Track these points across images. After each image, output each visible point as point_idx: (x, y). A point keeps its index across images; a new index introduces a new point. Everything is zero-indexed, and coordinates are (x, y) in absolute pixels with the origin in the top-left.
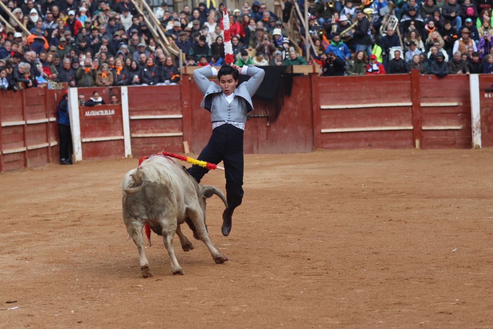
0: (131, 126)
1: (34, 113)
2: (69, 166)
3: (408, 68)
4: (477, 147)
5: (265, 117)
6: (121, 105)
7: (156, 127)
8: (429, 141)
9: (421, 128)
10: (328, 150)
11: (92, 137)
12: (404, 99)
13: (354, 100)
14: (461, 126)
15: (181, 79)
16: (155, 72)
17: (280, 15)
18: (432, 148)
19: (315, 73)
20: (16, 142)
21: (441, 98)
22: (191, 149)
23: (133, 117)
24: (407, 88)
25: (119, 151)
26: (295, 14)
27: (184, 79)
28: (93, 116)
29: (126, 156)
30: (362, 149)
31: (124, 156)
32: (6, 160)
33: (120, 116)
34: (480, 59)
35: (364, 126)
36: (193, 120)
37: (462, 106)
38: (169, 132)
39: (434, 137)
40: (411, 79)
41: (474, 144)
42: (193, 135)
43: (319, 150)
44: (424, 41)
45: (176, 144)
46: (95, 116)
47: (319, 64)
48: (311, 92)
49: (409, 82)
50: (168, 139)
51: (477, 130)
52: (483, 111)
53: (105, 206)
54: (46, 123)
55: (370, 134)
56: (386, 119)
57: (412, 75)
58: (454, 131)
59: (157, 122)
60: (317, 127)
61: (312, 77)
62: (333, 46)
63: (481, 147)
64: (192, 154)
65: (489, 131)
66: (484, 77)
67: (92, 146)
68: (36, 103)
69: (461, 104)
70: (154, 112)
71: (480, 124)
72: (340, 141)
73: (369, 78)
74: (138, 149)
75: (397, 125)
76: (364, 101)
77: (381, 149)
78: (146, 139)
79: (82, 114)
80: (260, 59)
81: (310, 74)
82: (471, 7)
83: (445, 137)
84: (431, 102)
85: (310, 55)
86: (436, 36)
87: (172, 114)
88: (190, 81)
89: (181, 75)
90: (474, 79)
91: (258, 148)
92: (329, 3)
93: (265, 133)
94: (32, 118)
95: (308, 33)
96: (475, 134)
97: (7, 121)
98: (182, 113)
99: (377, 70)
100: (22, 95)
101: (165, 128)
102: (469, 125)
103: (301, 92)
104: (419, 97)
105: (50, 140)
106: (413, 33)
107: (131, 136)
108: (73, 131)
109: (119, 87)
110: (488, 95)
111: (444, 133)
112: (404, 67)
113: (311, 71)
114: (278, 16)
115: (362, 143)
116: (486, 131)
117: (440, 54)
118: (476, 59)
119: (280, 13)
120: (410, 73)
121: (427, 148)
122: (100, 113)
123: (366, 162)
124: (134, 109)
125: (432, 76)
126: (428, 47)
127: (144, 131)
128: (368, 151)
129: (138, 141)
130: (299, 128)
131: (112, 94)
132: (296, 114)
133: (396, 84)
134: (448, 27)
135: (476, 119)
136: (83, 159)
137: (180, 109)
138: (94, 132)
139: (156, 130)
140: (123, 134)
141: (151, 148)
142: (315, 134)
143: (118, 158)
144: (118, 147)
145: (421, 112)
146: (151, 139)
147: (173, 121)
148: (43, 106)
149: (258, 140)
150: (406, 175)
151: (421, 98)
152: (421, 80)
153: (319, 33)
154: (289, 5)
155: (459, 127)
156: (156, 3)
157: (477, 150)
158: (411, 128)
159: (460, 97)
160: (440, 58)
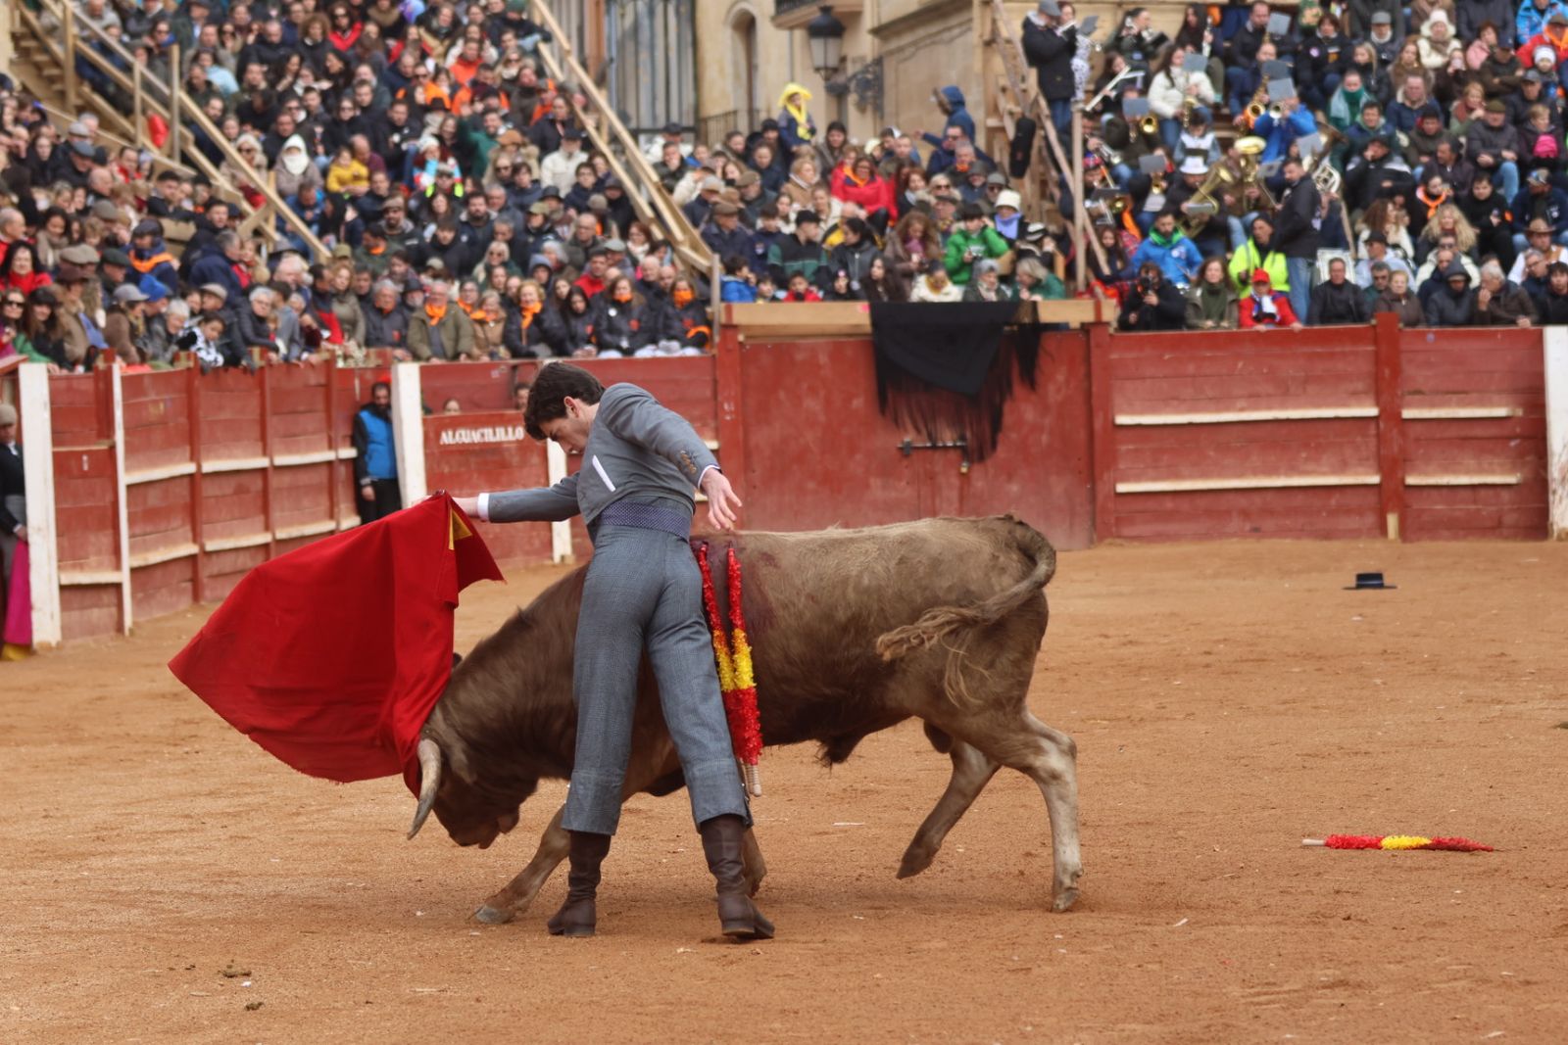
1: (295, 435)
3: (1366, 308)
4: (1564, 536)
5: (955, 447)
8: (1425, 518)
9: (1403, 480)
10: (1136, 544)
12: (1355, 396)
13: (1211, 399)
14: (1519, 475)
15: (717, 339)
16: (639, 321)
17: (1001, 156)
18: (1433, 538)
19: (1099, 323)
20: (242, 518)
21: (1462, 395)
24: (1365, 366)
25: (537, 543)
26: (1045, 153)
27: (724, 338)
28: (464, 444)
29: (557, 558)
30: (1235, 540)
31: (551, 558)
32: (215, 570)
35: (1240, 475)
36: (747, 455)
37: (1521, 419)
39: (1439, 507)
40: (1376, 342)
41: (1555, 528)
42: (749, 499)
43: (1111, 544)
44: (1414, 231)
46: (469, 444)
47: (1112, 296)
48: (1089, 375)
49: (1371, 348)
51: (1563, 488)
54: (329, 464)
55: (1257, 499)
56: (1304, 455)
57: (1379, 330)
58: (1499, 490)
60: (1105, 476)
61: (1092, 335)
62: (1155, 245)
68: (301, 408)
69: (1519, 412)
72: (1171, 516)
73: (1255, 338)
75: (1334, 472)
76: (1241, 403)
77: (1288, 541)
79: (430, 439)
80: (936, 282)
81: (1085, 328)
82: (1550, 133)
83: (1473, 507)
84: (1432, 405)
85: (1086, 271)
86: (1450, 221)
88: (741, 343)
89: (716, 328)
90: (1556, 340)
92: (1142, 123)
93: (954, 495)
94: (289, 451)
95: (1082, 207)
96: (1557, 497)
97: (218, 457)
98: (717, 437)
100: (261, 385)
102: (1542, 471)
103: (1060, 378)
104: (1399, 393)
105: (339, 512)
108: (405, 486)
109: (537, 360)
111: (1467, 494)
112: (1358, 304)
113: (1088, 316)
114: (997, 158)
115: (1235, 524)
117: (1457, 269)
118: (1560, 281)
119: (1001, 150)
120: (1374, 322)
121: (1419, 540)
122: (483, 435)
123: (1244, 579)
125: (1435, 333)
126: (1423, 247)
128: (1251, 545)
130: (1053, 479)
131: (517, 380)
132: (1045, 438)
133: (1332, 355)
134: (1481, 191)
135: (1560, 456)
137: (712, 423)
142: (1100, 498)
143: (533, 564)
144: (534, 534)
145: (1403, 434)
148: (321, 416)
150: (1360, 615)
151: (1403, 395)
152: (1404, 346)
153: (1111, 207)
154: (1027, 128)
155: (1512, 479)
156: (646, 123)
157: (1562, 544)
158: (1375, 479)
159: (1515, 391)
160: (1459, 278)
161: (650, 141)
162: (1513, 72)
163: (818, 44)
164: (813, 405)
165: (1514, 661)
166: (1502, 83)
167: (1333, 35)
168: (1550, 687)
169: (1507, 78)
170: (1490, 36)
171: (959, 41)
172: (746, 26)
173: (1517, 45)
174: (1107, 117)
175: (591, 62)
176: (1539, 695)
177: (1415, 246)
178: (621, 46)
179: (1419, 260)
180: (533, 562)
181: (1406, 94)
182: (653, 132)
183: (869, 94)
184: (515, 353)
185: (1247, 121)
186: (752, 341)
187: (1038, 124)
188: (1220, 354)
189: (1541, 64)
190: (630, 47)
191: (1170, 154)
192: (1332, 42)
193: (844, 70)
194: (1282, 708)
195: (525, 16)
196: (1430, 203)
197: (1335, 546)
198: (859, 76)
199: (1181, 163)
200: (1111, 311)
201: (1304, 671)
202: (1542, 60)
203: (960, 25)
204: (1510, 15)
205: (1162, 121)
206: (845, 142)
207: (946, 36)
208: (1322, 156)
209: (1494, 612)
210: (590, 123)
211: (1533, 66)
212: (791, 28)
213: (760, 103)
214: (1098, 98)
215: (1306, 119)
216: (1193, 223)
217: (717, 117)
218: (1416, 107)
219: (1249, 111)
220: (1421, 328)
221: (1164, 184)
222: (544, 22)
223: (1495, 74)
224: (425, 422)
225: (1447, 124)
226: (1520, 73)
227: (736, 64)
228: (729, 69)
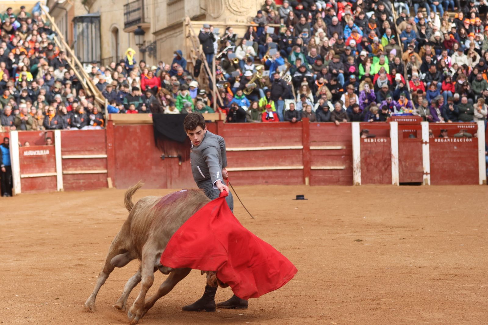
0: (63, 164)
2: (10, 198)
4: (357, 184)
5: (177, 157)
6: (54, 146)
7: (85, 165)
8: (317, 179)
9: (310, 168)
11: (29, 173)
12: (296, 143)
13: (253, 143)
14: (344, 166)
15: (107, 124)
16: (84, 119)
17: (191, 70)
18: (319, 185)
19: (220, 120)
21: (328, 143)
22: (114, 185)
23: (65, 157)
24: (299, 134)
25: (53, 185)
26: (204, 70)
27: (109, 124)
28: (31, 156)
29: (58, 190)
30: (260, 185)
31: (57, 189)
33: (53, 155)
34: (360, 110)
35: (262, 166)
36: (115, 159)
37: (344, 149)
38: (96, 170)
39: (321, 176)
40: (302, 126)
41: (355, 182)
42: (116, 172)
44: (314, 94)
45: (101, 180)
46: (32, 156)
47: (224, 112)
49: (301, 128)
50: (94, 175)
51: (358, 170)
52: (363, 153)
53: (40, 232)
55: (267, 173)
56: (281, 160)
57: (303, 123)
58: (339, 171)
59: (85, 161)
61: (218, 124)
62: (237, 99)
63: (360, 184)
64: (115, 188)
65: (368, 170)
66: (364, 124)
67: (29, 181)
69: (345, 148)
70: (82, 152)
71: (360, 164)
72: (241, 178)
73: (266, 125)
74: (69, 184)
75: (290, 165)
76: (262, 144)
77: (276, 185)
78: (75, 176)
79: (21, 154)
81: (216, 122)
82: (353, 65)
83: (331, 176)
84: (319, 145)
85: (216, 105)
86: (325, 91)
87: (98, 154)
88: (114, 126)
89: (106, 121)
90: (356, 126)
91: (171, 183)
92: (234, 60)
93: (177, 171)
95: (215, 86)
96: (356, 173)
98: (106, 153)
99: (272, 118)
101: (92, 166)
102: (351, 165)
104: (309, 141)
106: (305, 87)
107: (63, 172)
109: (53, 131)
110: (367, 140)
111: (329, 172)
113: (217, 119)
115: (260, 180)
116: (365, 170)
117: (326, 105)
118: (357, 109)
119: (191, 69)
121: (315, 185)
122: (36, 153)
123: (263, 197)
124: (65, 149)
125: (320, 124)
126: (317, 99)
127: (74, 169)
128: (265, 187)
129: (68, 177)
131: (47, 136)
133: (289, 130)
134: (333, 82)
135: (357, 161)
136: (22, 192)
137: (105, 150)
138: (32, 169)
139: (84, 168)
140: (56, 171)
141: (80, 183)
144: (52, 182)
145: (310, 154)
146: (79, 175)
147: (99, 160)
149: (171, 177)
150: (297, 208)
151: (310, 142)
152: (311, 127)
153: (224, 86)
154: (199, 62)
155: (342, 168)
156: (86, 60)
157: (357, 187)
158: (302, 167)
159: (343, 141)
160: (326, 108)
161: (87, 66)
162: (343, 47)
163: (137, 37)
164: (135, 144)
165: (343, 221)
166: (340, 50)
167: (290, 35)
168: (353, 229)
169: (341, 49)
170: (336, 36)
171: (179, 37)
172: (116, 31)
173: (344, 39)
174: (223, 59)
175: (69, 42)
176: (350, 231)
177: (314, 98)
178: (78, 37)
179: (315, 102)
180: (52, 191)
181: (311, 54)
182: (88, 63)
183: (152, 52)
184: (47, 128)
185: (264, 61)
186: (117, 125)
187: (202, 61)
188: (256, 130)
189: (352, 45)
190: (81, 37)
191: (241, 71)
192: (290, 37)
193: (145, 45)
194: (274, 235)
195: (49, 28)
196: (319, 85)
197: (290, 187)
198: (150, 47)
199: (245, 73)
200: (224, 117)
201: (281, 224)
202: (352, 44)
203: (180, 31)
204: (342, 30)
205: (240, 60)
206: (145, 66)
207: (175, 35)
208: (286, 71)
209: (337, 207)
210: (69, 60)
211: (349, 46)
212: (129, 32)
213: (120, 55)
214: (221, 54)
215: (281, 61)
216: (249, 90)
217: (107, 59)
218: (314, 57)
219: (265, 57)
220: (315, 122)
221: (239, 79)
222: (55, 30)
223: (338, 48)
224: (19, 149)
225: (323, 63)
226: (345, 47)
227: (112, 43)
228: (110, 44)
